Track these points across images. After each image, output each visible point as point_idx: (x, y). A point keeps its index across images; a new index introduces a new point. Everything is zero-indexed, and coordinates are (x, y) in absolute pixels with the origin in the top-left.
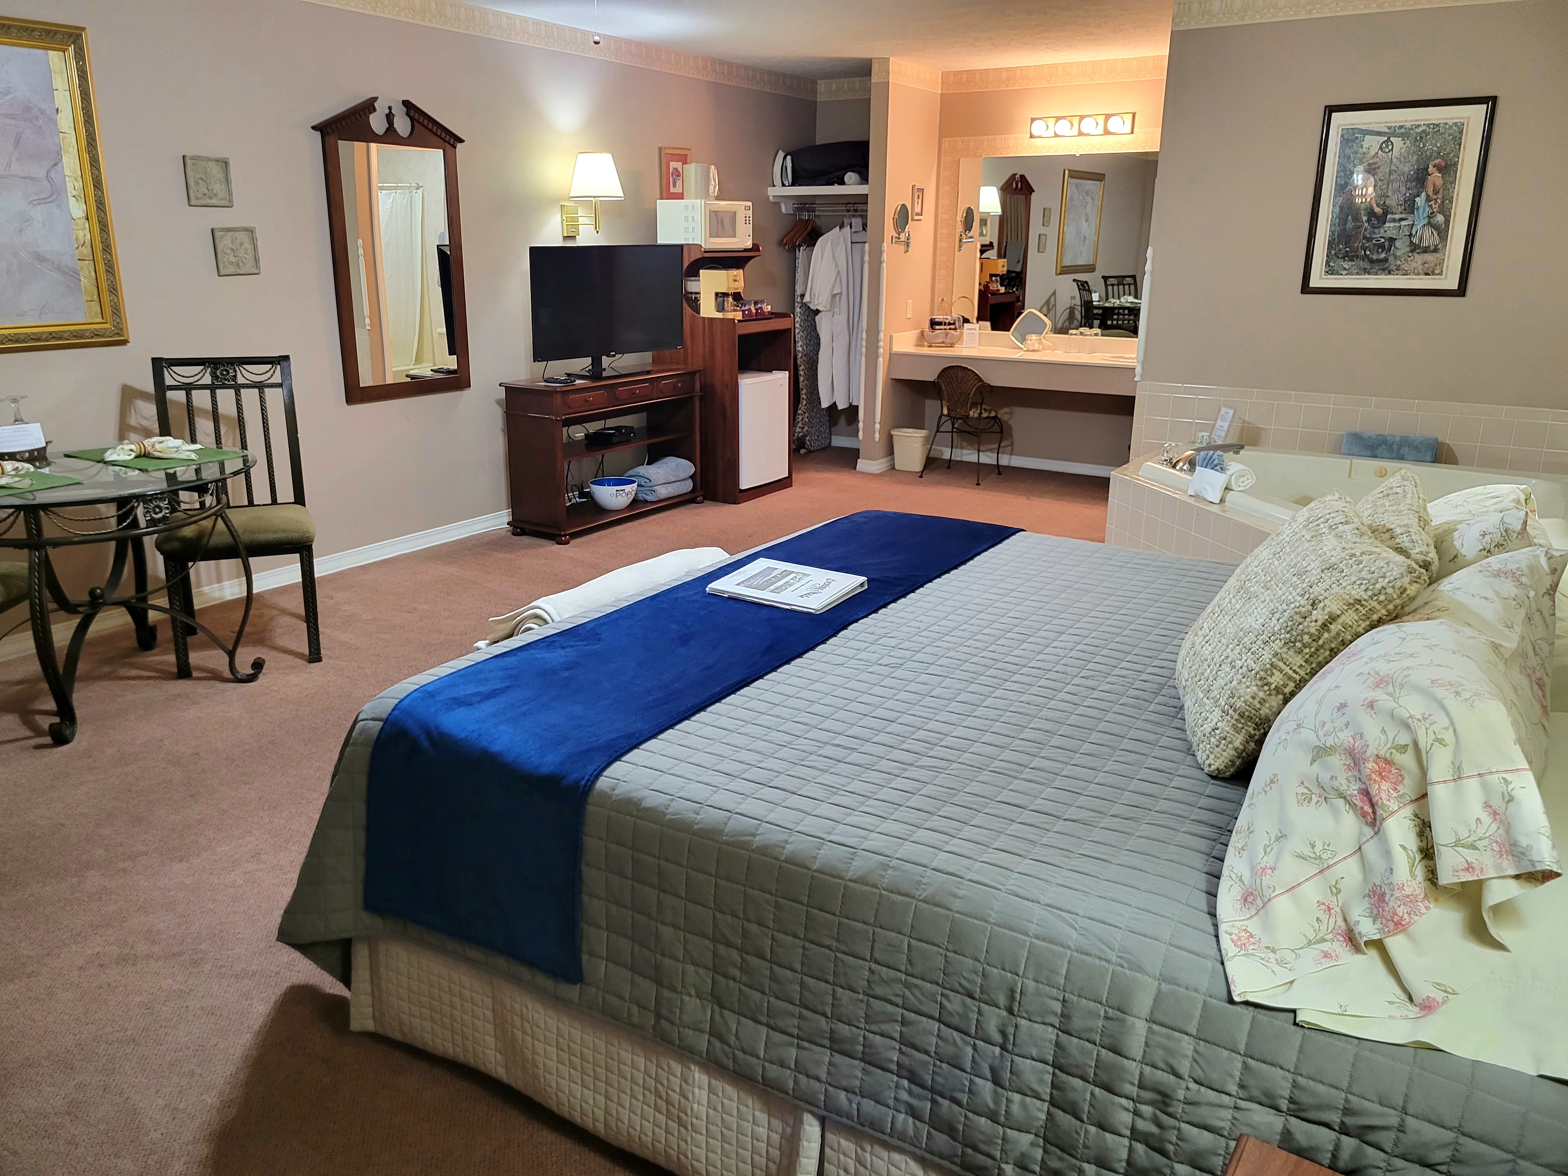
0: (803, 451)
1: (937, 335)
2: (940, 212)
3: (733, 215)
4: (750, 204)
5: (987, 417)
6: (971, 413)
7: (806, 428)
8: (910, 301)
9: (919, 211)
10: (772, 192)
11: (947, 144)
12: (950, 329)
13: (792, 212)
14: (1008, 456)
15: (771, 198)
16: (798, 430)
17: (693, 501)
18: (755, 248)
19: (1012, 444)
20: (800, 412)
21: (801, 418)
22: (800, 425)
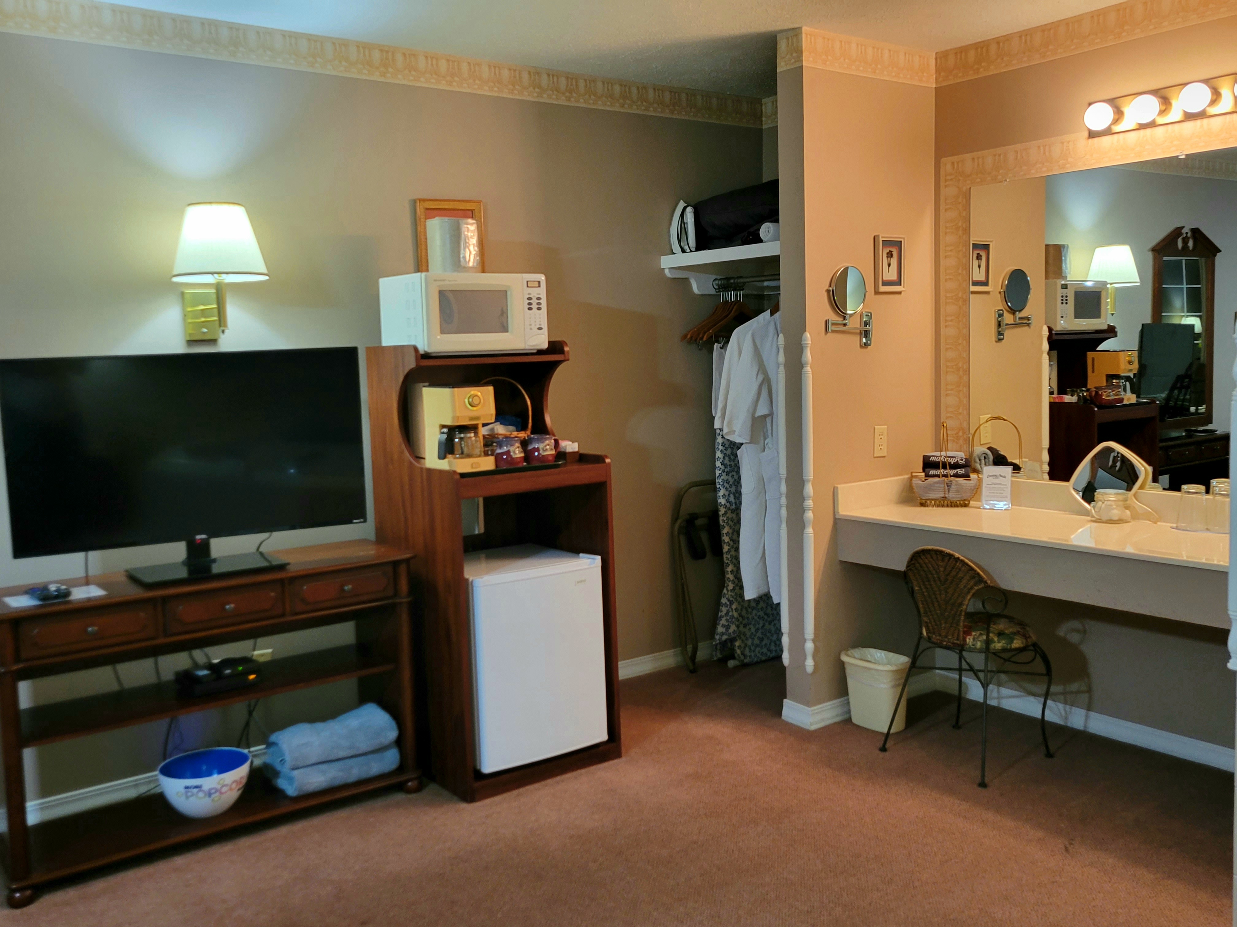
0: (731, 664)
1: (930, 485)
2: (942, 278)
3: (503, 294)
4: (542, 278)
5: (1004, 650)
6: (969, 640)
7: (733, 628)
8: (881, 428)
9: (894, 276)
10: (667, 262)
11: (949, 167)
12: (956, 476)
13: (713, 292)
14: (1082, 712)
15: (667, 272)
16: (720, 629)
17: (400, 787)
18: (555, 347)
19: (1089, 691)
20: (724, 600)
21: (724, 610)
22: (723, 621)
